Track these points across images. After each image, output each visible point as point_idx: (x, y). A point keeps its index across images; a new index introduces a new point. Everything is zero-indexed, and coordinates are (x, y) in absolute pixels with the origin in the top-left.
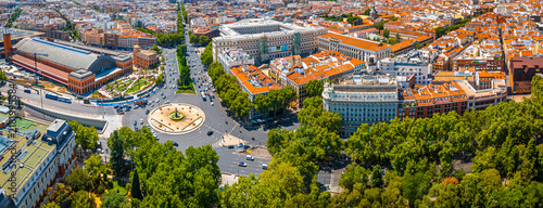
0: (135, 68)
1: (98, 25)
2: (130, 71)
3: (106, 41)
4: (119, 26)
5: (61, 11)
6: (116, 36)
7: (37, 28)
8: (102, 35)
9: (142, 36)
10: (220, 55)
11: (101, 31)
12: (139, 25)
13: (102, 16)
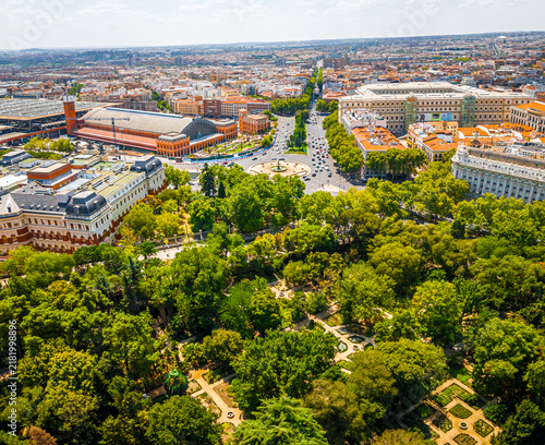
0: (239, 135)
1: (195, 93)
2: (234, 137)
3: (205, 109)
4: (223, 93)
5: (143, 82)
6: (219, 102)
7: (111, 99)
8: (201, 103)
9: (253, 101)
10: (344, 117)
11: (198, 99)
12: (252, 92)
13: (202, 84)
